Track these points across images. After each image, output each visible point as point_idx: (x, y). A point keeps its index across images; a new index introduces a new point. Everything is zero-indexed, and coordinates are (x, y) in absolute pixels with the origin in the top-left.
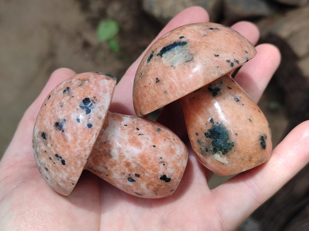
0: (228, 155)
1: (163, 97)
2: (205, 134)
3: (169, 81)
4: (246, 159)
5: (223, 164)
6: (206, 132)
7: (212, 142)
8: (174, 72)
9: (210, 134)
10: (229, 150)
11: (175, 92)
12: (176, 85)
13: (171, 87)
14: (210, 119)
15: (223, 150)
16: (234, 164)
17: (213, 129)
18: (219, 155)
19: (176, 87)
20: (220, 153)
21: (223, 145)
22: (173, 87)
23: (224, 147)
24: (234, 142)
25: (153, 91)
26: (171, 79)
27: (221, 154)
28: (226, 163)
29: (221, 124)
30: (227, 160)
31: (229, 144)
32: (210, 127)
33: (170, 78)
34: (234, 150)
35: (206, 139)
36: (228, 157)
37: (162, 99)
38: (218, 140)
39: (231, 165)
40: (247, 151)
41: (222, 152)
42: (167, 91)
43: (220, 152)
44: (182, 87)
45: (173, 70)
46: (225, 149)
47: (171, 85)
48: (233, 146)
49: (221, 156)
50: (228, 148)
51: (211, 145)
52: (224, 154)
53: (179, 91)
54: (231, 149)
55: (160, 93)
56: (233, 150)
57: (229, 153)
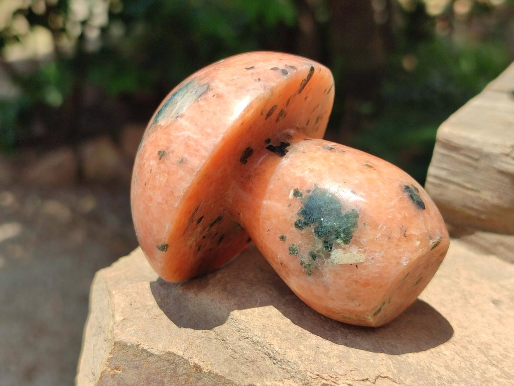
0: (355, 240)
1: (181, 173)
2: (296, 225)
3: (181, 139)
4: (396, 235)
5: (357, 266)
6: (296, 220)
7: (315, 232)
8: (184, 122)
9: (305, 218)
10: (353, 227)
11: (198, 151)
12: (195, 137)
13: (187, 146)
14: (292, 192)
15: (342, 235)
16: (377, 254)
17: (306, 206)
18: (340, 249)
19: (196, 141)
20: (339, 244)
21: (336, 224)
22: (191, 143)
23: (340, 227)
24: (356, 208)
25: (160, 177)
26: (183, 133)
27: (343, 244)
28: (361, 261)
29: (315, 190)
30: (359, 252)
31: (347, 216)
32: (298, 206)
33: (179, 134)
34: (363, 224)
35: (302, 235)
36: (358, 244)
37: (182, 179)
38: (322, 219)
39: (373, 259)
40: (390, 217)
41: (342, 239)
42: (183, 157)
43: (339, 241)
44: (209, 134)
45: (182, 121)
46: (344, 230)
47: (186, 143)
48: (357, 216)
49: (344, 249)
50: (349, 225)
51: (316, 238)
52: (346, 242)
53: (205, 143)
54: (355, 225)
55: (174, 169)
56: (360, 224)
57: (356, 234)
